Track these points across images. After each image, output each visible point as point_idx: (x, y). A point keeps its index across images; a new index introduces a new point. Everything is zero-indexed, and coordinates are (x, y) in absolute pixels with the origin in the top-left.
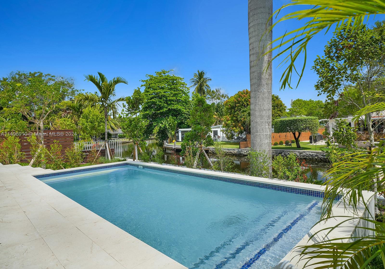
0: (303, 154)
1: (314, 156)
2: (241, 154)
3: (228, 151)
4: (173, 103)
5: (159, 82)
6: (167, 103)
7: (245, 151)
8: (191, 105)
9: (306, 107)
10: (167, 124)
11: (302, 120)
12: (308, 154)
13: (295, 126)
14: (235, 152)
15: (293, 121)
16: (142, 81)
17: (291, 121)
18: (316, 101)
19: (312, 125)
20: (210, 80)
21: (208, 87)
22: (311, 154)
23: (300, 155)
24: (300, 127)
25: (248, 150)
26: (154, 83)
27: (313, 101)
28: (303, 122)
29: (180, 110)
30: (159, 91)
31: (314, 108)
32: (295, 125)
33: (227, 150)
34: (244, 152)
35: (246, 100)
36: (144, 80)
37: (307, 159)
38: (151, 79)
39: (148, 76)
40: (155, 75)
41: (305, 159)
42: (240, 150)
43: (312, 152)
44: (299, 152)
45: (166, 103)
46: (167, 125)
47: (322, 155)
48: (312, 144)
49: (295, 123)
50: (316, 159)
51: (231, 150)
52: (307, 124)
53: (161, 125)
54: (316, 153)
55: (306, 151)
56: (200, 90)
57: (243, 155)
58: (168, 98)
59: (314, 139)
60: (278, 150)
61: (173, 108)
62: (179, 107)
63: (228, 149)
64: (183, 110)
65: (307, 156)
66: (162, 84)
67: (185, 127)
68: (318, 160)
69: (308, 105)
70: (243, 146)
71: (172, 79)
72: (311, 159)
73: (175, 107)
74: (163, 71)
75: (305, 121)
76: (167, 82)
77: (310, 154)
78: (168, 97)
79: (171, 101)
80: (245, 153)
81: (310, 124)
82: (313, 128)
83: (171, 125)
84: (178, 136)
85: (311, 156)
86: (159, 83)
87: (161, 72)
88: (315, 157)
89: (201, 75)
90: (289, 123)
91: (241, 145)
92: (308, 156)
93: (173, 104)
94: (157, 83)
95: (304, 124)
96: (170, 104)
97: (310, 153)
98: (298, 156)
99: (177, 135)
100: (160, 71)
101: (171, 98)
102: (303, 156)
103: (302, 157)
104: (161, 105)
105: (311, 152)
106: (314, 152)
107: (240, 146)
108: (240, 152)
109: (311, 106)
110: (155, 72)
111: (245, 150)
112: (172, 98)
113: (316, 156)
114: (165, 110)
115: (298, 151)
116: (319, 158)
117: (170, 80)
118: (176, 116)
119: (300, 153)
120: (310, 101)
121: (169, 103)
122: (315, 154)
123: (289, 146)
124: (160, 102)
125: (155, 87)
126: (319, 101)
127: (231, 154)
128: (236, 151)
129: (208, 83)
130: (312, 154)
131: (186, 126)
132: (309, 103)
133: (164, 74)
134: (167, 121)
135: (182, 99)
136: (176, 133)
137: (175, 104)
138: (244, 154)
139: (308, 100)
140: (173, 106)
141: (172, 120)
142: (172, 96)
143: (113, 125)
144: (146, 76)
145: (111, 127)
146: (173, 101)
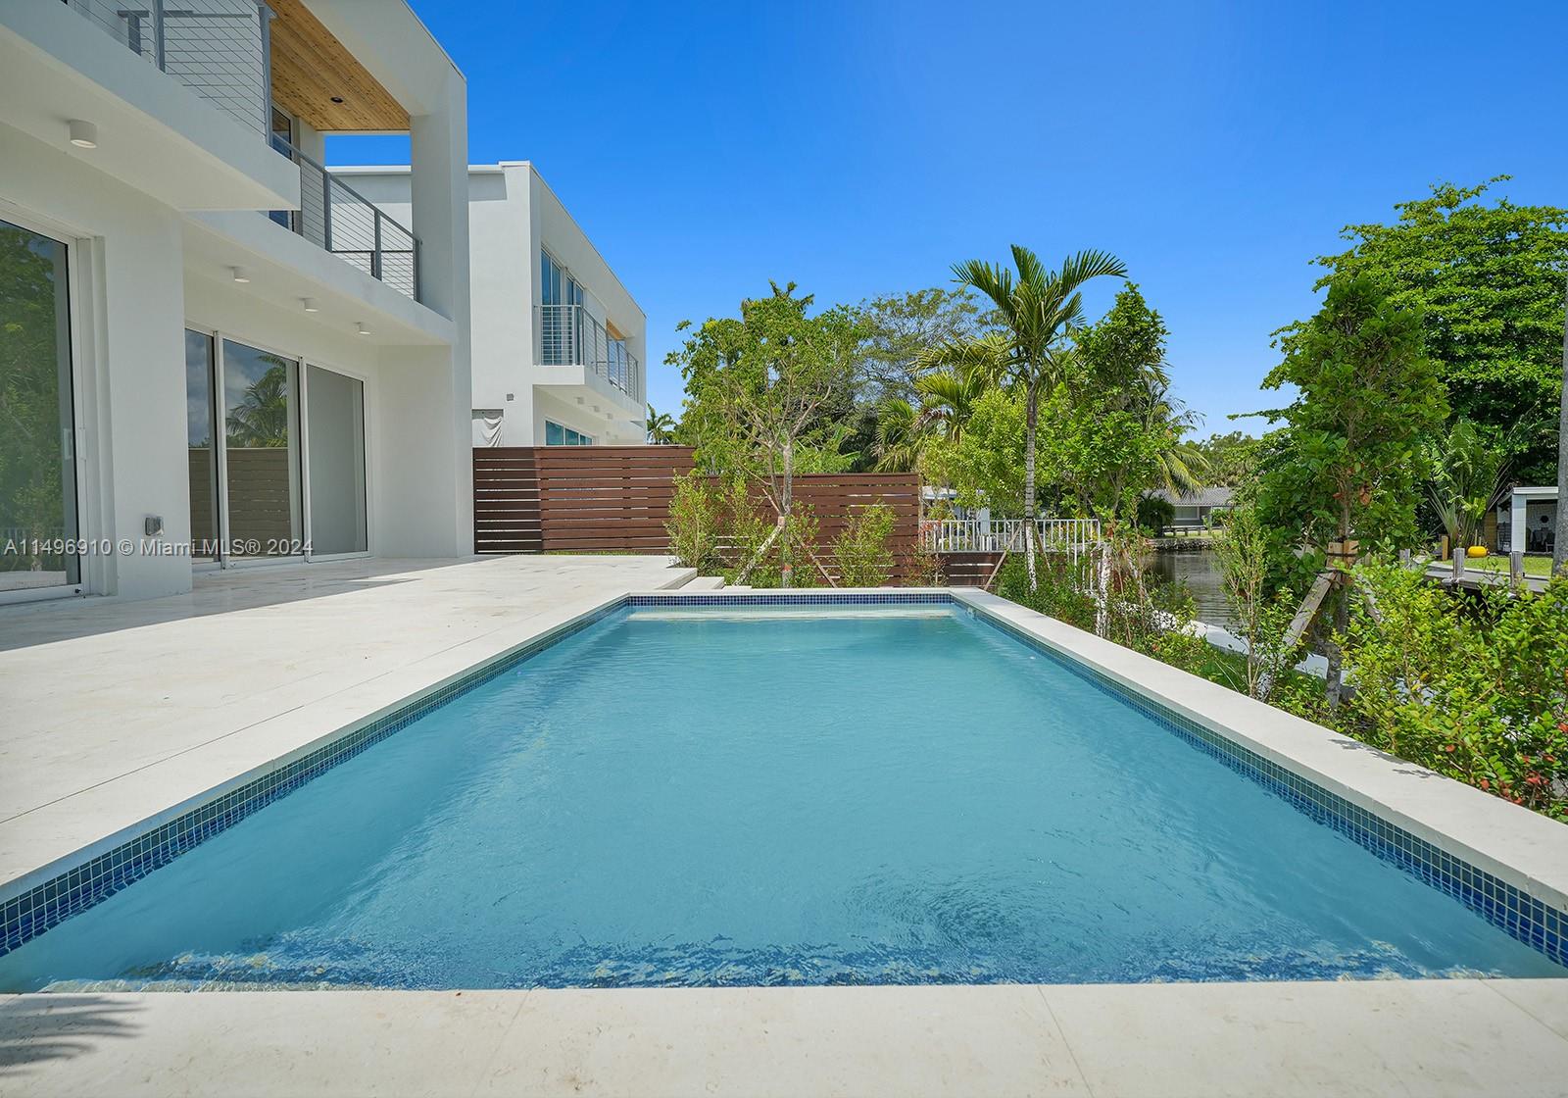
4: (1487, 350)
5: (1409, 255)
6: (1447, 356)
16: (1324, 262)
26: (1380, 262)
29: (1529, 385)
30: (1404, 295)
36: (1329, 255)
38: (1371, 248)
39: (1350, 233)
40: (1391, 221)
45: (1442, 356)
46: (1439, 465)
58: (1458, 329)
61: (1479, 376)
62: (1527, 371)
66: (1427, 258)
71: (1490, 227)
74: (1445, 191)
76: (1458, 244)
78: (1456, 321)
79: (1475, 344)
83: (1464, 467)
84: (1507, 527)
86: (1406, 260)
87: (1433, 197)
93: (1488, 357)
94: (1398, 257)
96: (1467, 359)
99: (1501, 518)
100: (1424, 196)
101: (1476, 327)
110: (1397, 207)
112: (1484, 327)
117: (1480, 232)
118: (1502, 418)
121: (1461, 352)
133: (1450, 206)
134: (1443, 449)
136: (1499, 509)
137: (1500, 358)
140: (1485, 369)
141: (1470, 439)
142: (1480, 314)
143: (1182, 471)
144: (1347, 234)
145: (1173, 477)
146: (1487, 340)
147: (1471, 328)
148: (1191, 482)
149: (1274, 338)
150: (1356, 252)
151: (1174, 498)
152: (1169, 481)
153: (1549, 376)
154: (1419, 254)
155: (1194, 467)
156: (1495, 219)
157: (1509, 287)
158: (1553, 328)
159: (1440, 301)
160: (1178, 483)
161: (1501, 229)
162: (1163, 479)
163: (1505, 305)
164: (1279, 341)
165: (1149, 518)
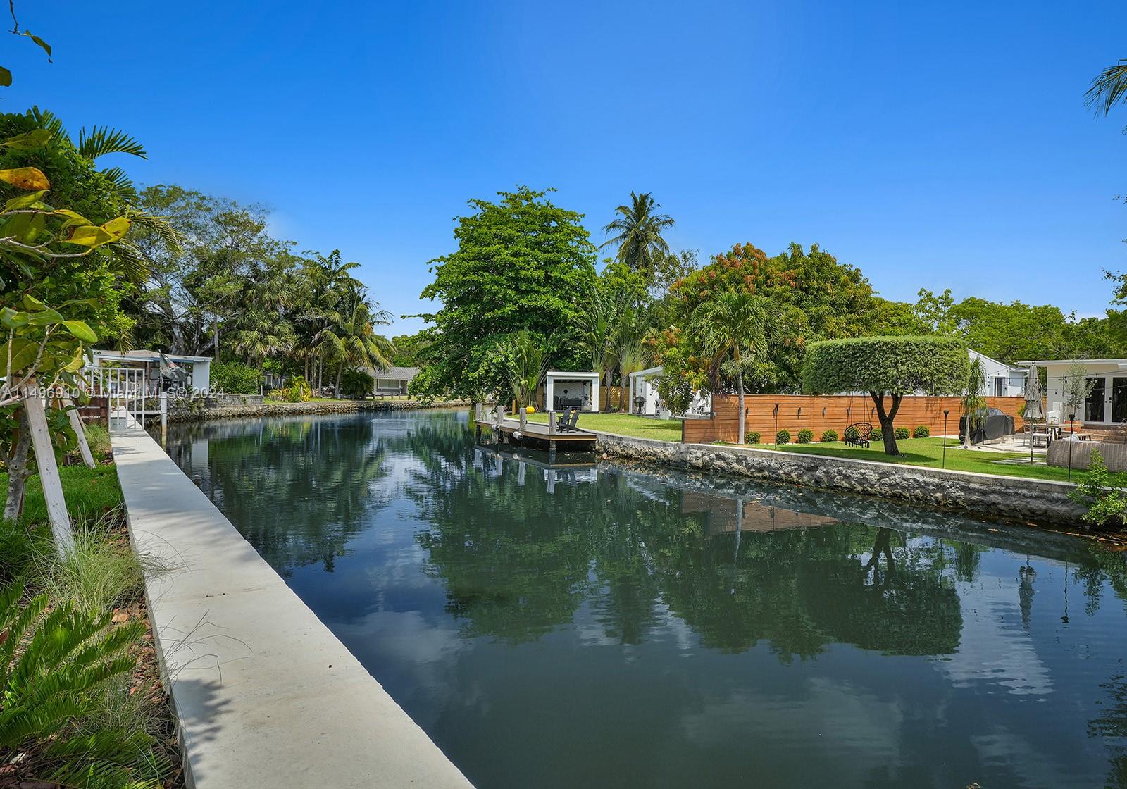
0: (893, 477)
1: (931, 487)
2: (685, 462)
3: (647, 450)
4: (537, 288)
5: (501, 224)
6: (517, 289)
7: (699, 454)
8: (593, 297)
9: (997, 324)
10: (510, 355)
11: (896, 348)
12: (908, 480)
13: (867, 367)
14: (667, 453)
15: (860, 349)
16: (459, 220)
17: (854, 348)
18: (1035, 307)
19: (936, 369)
20: (671, 222)
21: (663, 244)
22: (921, 480)
23: (879, 480)
24: (885, 373)
25: (707, 449)
26: (486, 225)
27: (1024, 307)
28: (898, 355)
29: (557, 312)
31: (1025, 332)
32: (869, 366)
33: (645, 446)
34: (694, 456)
35: (737, 277)
36: (460, 216)
37: (905, 497)
38: (485, 216)
39: (474, 204)
40: (497, 202)
41: (898, 497)
42: (683, 447)
43: (924, 473)
44: (876, 470)
45: (515, 289)
46: (512, 356)
47: (962, 489)
48: (962, 447)
49: (868, 359)
50: (938, 503)
51: (656, 444)
52: (916, 363)
53: (491, 355)
54: (942, 477)
55: (903, 469)
56: (635, 253)
57: (691, 465)
58: (522, 273)
59: (971, 428)
60: (804, 457)
61: (533, 303)
62: (556, 303)
63: (648, 443)
64: (565, 311)
65: (903, 488)
66: (510, 228)
67: (574, 366)
68: (945, 505)
69: (1007, 319)
70: (697, 435)
71: (542, 215)
72: (918, 499)
73: (540, 301)
74: (525, 190)
75: (906, 352)
77: (918, 481)
78: (522, 268)
79: (531, 283)
80: (697, 458)
81: (926, 366)
82: (939, 379)
83: (523, 358)
84: (545, 395)
85: (920, 486)
86: (499, 226)
87: (519, 192)
88: (935, 491)
89: (641, 207)
90: (846, 357)
91: (686, 431)
92: (909, 485)
93: (538, 292)
94: (495, 224)
95: (903, 363)
96: (528, 292)
97: (918, 477)
98: (872, 486)
99: (541, 390)
100: (514, 191)
102: (892, 486)
103: (887, 489)
104: (496, 293)
105: (919, 471)
106: (934, 475)
107: (686, 435)
108: (681, 453)
109: (1013, 323)
110: (499, 193)
111: (699, 448)
112: (535, 274)
113: (939, 488)
114: (508, 309)
115: (876, 466)
116: (951, 498)
117: (537, 217)
118: (546, 330)
119: (883, 475)
120: (1017, 307)
121: (524, 288)
122: (937, 481)
123: (859, 448)
124: (497, 283)
125: (487, 239)
126: (1046, 307)
127: (655, 459)
128: (670, 452)
129: (665, 234)
130: (924, 482)
131: (577, 364)
132: (1009, 315)
133: (526, 200)
134: (514, 345)
135: (566, 278)
137: (544, 293)
138: (694, 461)
139: (1009, 305)
140: (535, 300)
141: (527, 341)
142: (534, 266)
143: (375, 352)
144: (471, 204)
145: (370, 357)
146: (538, 282)
147: (529, 273)
148: (383, 361)
149: (430, 266)
150: (478, 217)
151: (371, 372)
152: (366, 359)
153: (567, 307)
154: (506, 224)
155: (384, 350)
156: (544, 211)
157: (549, 252)
158: (569, 280)
159: (515, 255)
160: (374, 361)
161: (547, 218)
162: (362, 357)
163: (548, 262)
164: (434, 268)
165: (354, 386)
